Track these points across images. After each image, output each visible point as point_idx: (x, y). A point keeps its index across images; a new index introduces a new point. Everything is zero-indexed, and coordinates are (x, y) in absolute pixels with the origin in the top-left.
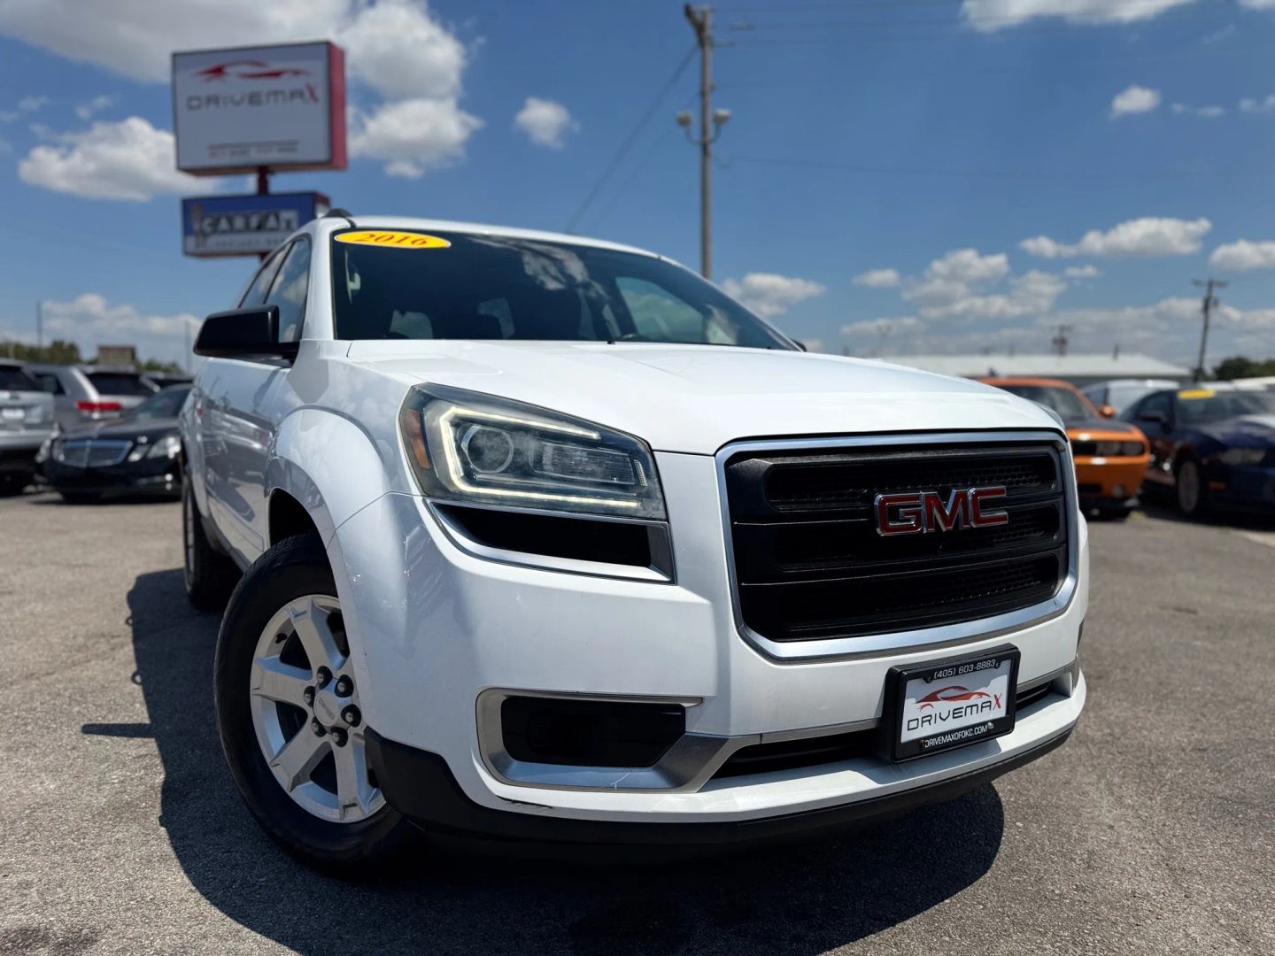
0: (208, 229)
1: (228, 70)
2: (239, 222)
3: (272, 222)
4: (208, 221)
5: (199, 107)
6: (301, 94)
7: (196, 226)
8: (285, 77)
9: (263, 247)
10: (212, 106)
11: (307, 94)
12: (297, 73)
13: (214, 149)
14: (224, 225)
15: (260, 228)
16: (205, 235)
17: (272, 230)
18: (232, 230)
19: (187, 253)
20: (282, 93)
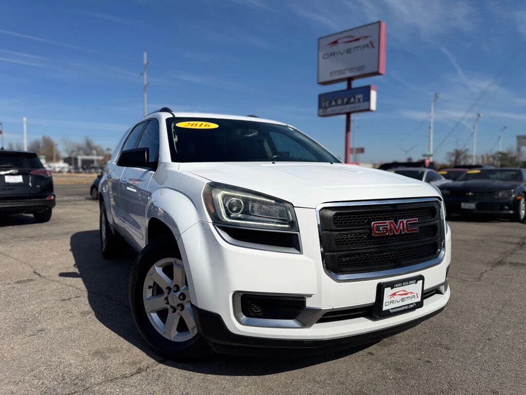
0: (327, 106)
1: (339, 41)
2: (339, 102)
3: (352, 100)
4: (328, 102)
5: (327, 58)
6: (368, 46)
7: (323, 105)
8: (361, 40)
9: (348, 111)
10: (332, 56)
11: (370, 44)
12: (366, 37)
13: (331, 74)
14: (334, 103)
15: (347, 103)
16: (326, 108)
17: (352, 103)
18: (337, 105)
19: (319, 116)
20: (360, 47)
